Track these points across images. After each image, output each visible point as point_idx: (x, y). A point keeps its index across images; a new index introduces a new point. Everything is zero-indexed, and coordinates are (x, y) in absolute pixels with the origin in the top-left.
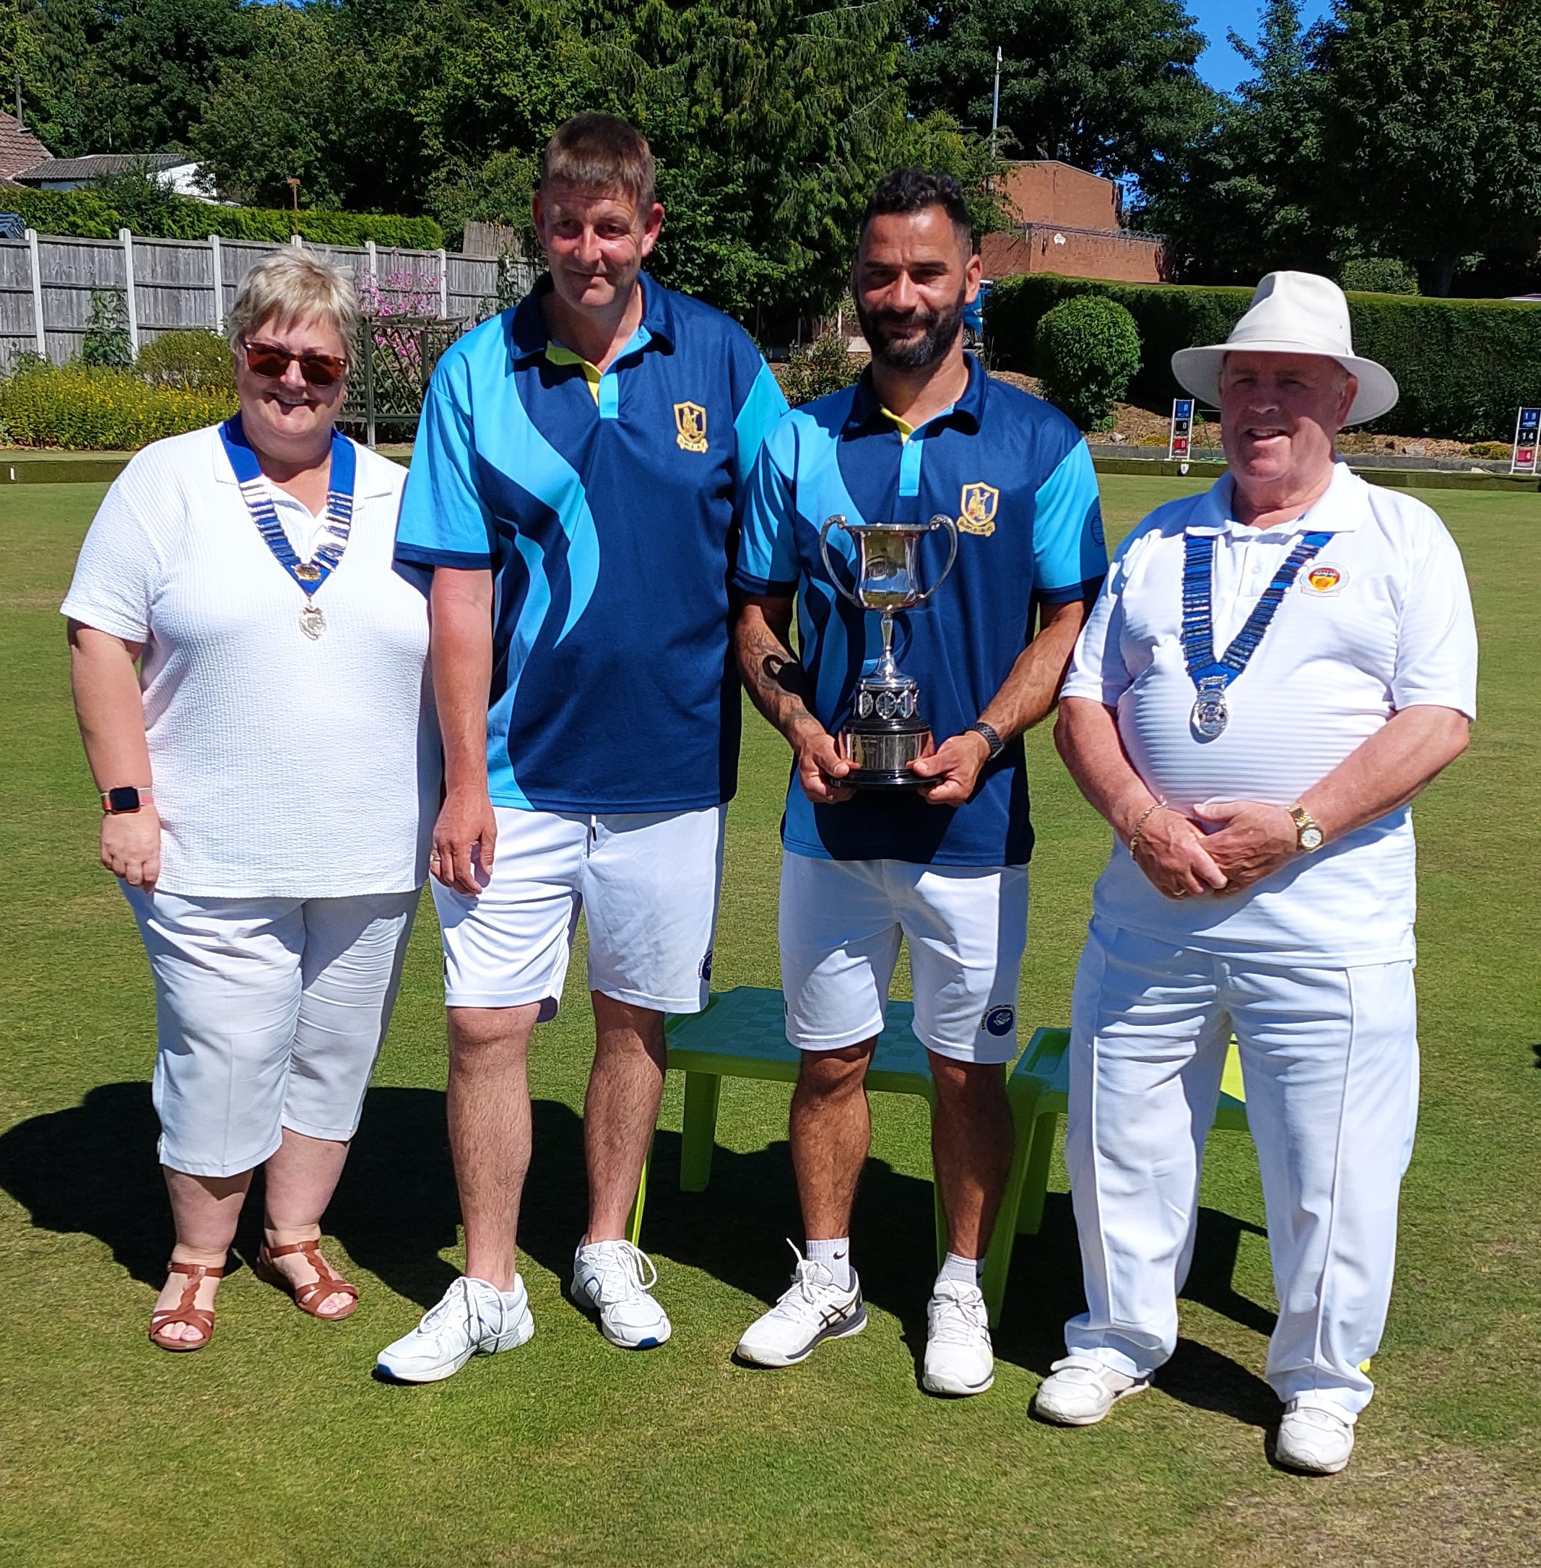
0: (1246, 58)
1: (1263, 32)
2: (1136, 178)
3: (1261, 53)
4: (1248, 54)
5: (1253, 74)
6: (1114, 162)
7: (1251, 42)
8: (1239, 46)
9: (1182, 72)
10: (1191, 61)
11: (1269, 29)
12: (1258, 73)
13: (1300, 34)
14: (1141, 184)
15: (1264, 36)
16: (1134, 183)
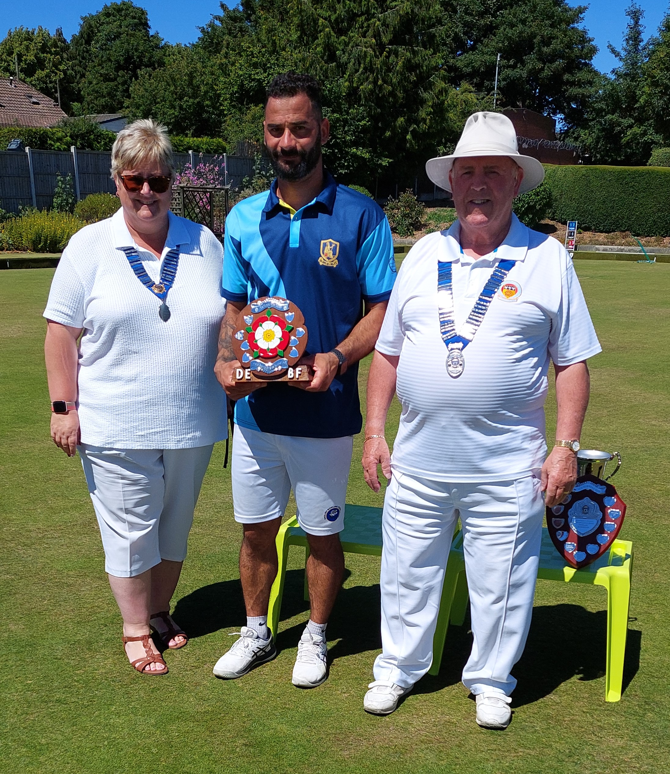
0: (616, 56)
1: (625, 43)
2: (562, 116)
3: (623, 54)
4: (617, 54)
5: (619, 65)
6: (553, 109)
7: (619, 49)
8: (613, 51)
9: (586, 64)
10: (591, 58)
11: (628, 43)
12: (621, 64)
13: (642, 44)
14: (565, 119)
15: (625, 46)
16: (561, 118)
